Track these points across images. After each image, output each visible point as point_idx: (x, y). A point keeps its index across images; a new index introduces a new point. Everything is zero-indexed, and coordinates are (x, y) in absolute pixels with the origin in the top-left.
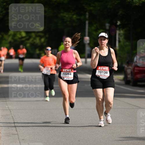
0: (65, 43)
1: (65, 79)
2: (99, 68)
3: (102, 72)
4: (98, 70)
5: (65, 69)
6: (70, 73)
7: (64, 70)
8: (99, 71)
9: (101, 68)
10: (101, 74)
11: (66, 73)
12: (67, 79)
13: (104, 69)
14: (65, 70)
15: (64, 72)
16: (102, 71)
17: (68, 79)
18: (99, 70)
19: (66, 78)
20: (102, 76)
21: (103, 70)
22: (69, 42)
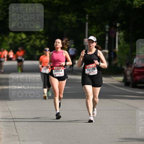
0: (56, 44)
2: (87, 67)
3: (90, 70)
6: (61, 70)
7: (55, 68)
12: (59, 76)
15: (55, 69)
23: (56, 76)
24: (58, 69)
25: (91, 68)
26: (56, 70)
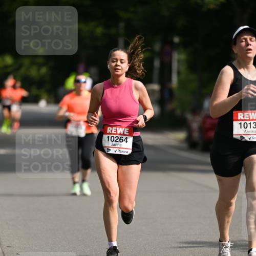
0: (114, 64)
1: (112, 151)
3: (249, 125)
4: (237, 120)
5: (112, 126)
6: (124, 137)
7: (109, 130)
8: (241, 124)
9: (246, 116)
10: (245, 131)
11: (115, 136)
12: (117, 153)
13: (251, 118)
14: (114, 130)
15: (109, 134)
16: (248, 122)
17: (120, 151)
18: (241, 120)
19: (115, 149)
20: (249, 136)
21: (250, 120)
22: (122, 63)
23: (110, 152)
24: (117, 134)
25: (252, 122)
26: (110, 136)
